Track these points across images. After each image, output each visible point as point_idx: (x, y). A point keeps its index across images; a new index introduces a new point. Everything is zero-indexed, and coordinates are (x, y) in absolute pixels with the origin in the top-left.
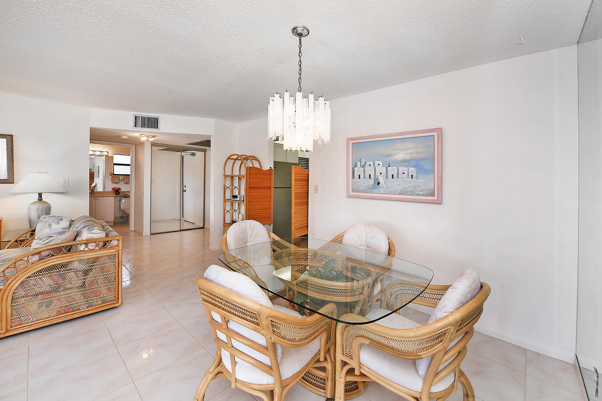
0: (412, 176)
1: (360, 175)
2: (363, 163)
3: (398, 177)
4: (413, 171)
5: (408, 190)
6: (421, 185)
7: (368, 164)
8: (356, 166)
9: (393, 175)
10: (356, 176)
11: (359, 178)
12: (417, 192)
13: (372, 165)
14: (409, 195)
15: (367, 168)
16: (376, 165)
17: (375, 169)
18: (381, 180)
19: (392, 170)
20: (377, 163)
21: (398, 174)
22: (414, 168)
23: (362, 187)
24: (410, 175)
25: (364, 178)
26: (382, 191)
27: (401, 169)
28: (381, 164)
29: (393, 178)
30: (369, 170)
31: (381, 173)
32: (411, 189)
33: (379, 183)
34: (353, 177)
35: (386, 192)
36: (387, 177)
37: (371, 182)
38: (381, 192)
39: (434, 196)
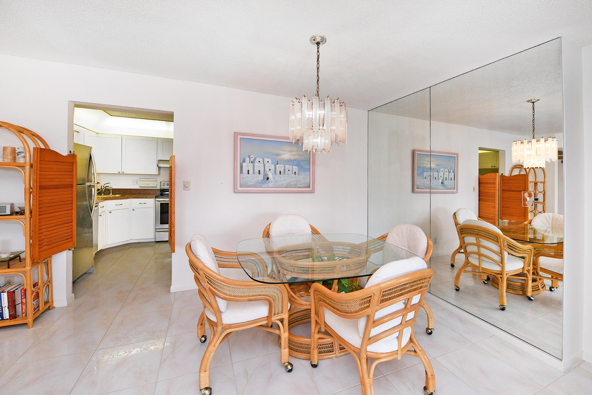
0: (295, 172)
1: (248, 171)
2: (252, 160)
3: (284, 173)
4: (295, 168)
5: (292, 184)
6: (301, 180)
7: (257, 160)
8: (244, 161)
9: (280, 172)
10: (245, 171)
11: (248, 174)
12: (299, 185)
13: (262, 161)
14: (293, 188)
15: (257, 164)
16: (266, 162)
17: (264, 165)
18: (270, 175)
19: (280, 167)
20: (266, 160)
21: (284, 171)
22: (297, 167)
23: (251, 182)
24: (294, 172)
25: (254, 173)
26: (271, 185)
27: (287, 167)
28: (270, 161)
29: (280, 174)
30: (259, 166)
31: (270, 170)
32: (295, 183)
33: (268, 178)
34: (241, 172)
35: (274, 186)
36: (275, 173)
37: (261, 177)
38: (270, 186)
39: (310, 187)
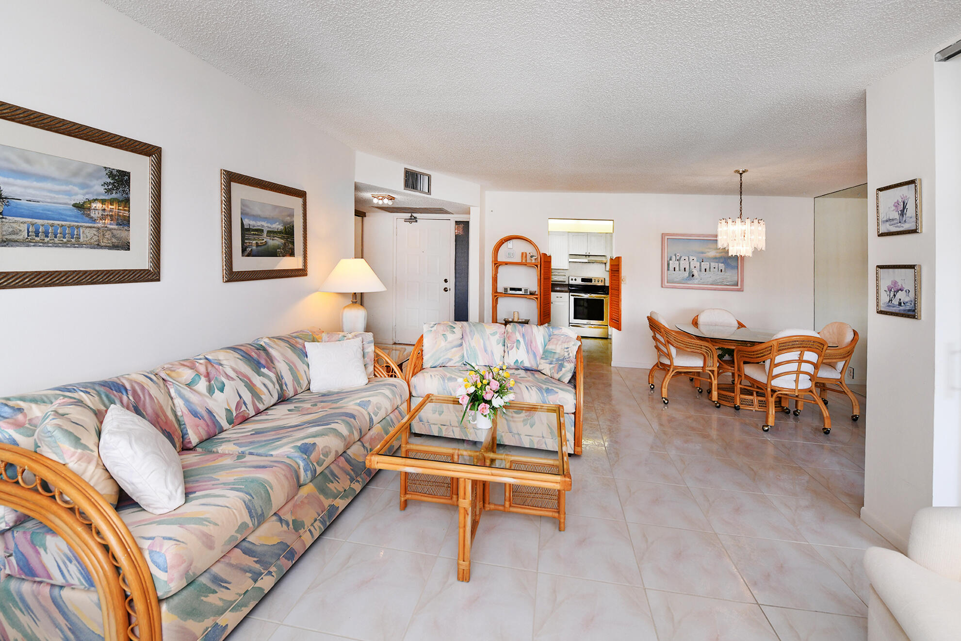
0: (721, 270)
1: (675, 268)
2: (678, 258)
3: (710, 270)
4: (722, 266)
5: (718, 281)
6: (728, 277)
7: (683, 258)
8: (671, 260)
9: (705, 269)
10: (671, 268)
11: (675, 271)
12: (725, 283)
13: (687, 259)
14: (719, 285)
15: (682, 262)
16: (691, 260)
17: (690, 263)
18: (695, 273)
19: (705, 265)
20: (691, 258)
21: (710, 268)
22: (723, 264)
23: (677, 279)
24: (720, 270)
25: (679, 270)
26: (696, 281)
27: (713, 264)
28: (695, 259)
29: (705, 271)
30: (684, 264)
31: (695, 267)
32: (721, 281)
33: (693, 276)
34: (668, 270)
35: (699, 283)
36: (700, 271)
37: (686, 274)
38: (696, 283)
39: (738, 286)
